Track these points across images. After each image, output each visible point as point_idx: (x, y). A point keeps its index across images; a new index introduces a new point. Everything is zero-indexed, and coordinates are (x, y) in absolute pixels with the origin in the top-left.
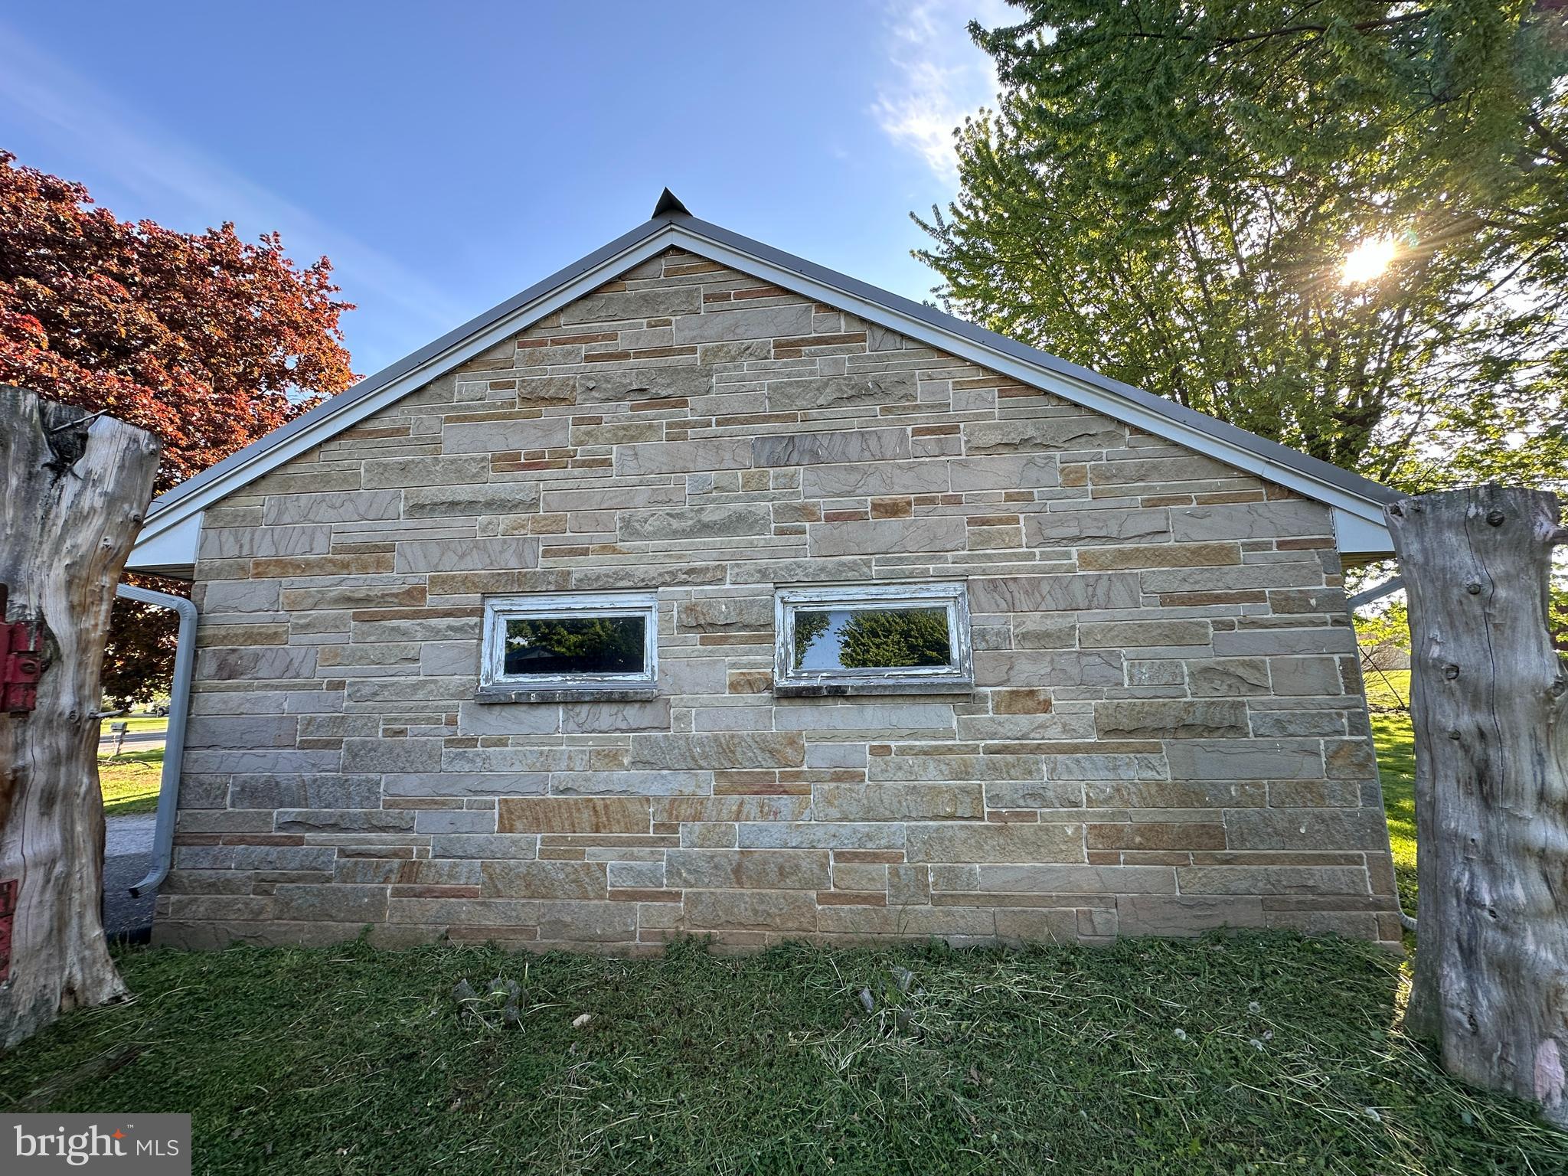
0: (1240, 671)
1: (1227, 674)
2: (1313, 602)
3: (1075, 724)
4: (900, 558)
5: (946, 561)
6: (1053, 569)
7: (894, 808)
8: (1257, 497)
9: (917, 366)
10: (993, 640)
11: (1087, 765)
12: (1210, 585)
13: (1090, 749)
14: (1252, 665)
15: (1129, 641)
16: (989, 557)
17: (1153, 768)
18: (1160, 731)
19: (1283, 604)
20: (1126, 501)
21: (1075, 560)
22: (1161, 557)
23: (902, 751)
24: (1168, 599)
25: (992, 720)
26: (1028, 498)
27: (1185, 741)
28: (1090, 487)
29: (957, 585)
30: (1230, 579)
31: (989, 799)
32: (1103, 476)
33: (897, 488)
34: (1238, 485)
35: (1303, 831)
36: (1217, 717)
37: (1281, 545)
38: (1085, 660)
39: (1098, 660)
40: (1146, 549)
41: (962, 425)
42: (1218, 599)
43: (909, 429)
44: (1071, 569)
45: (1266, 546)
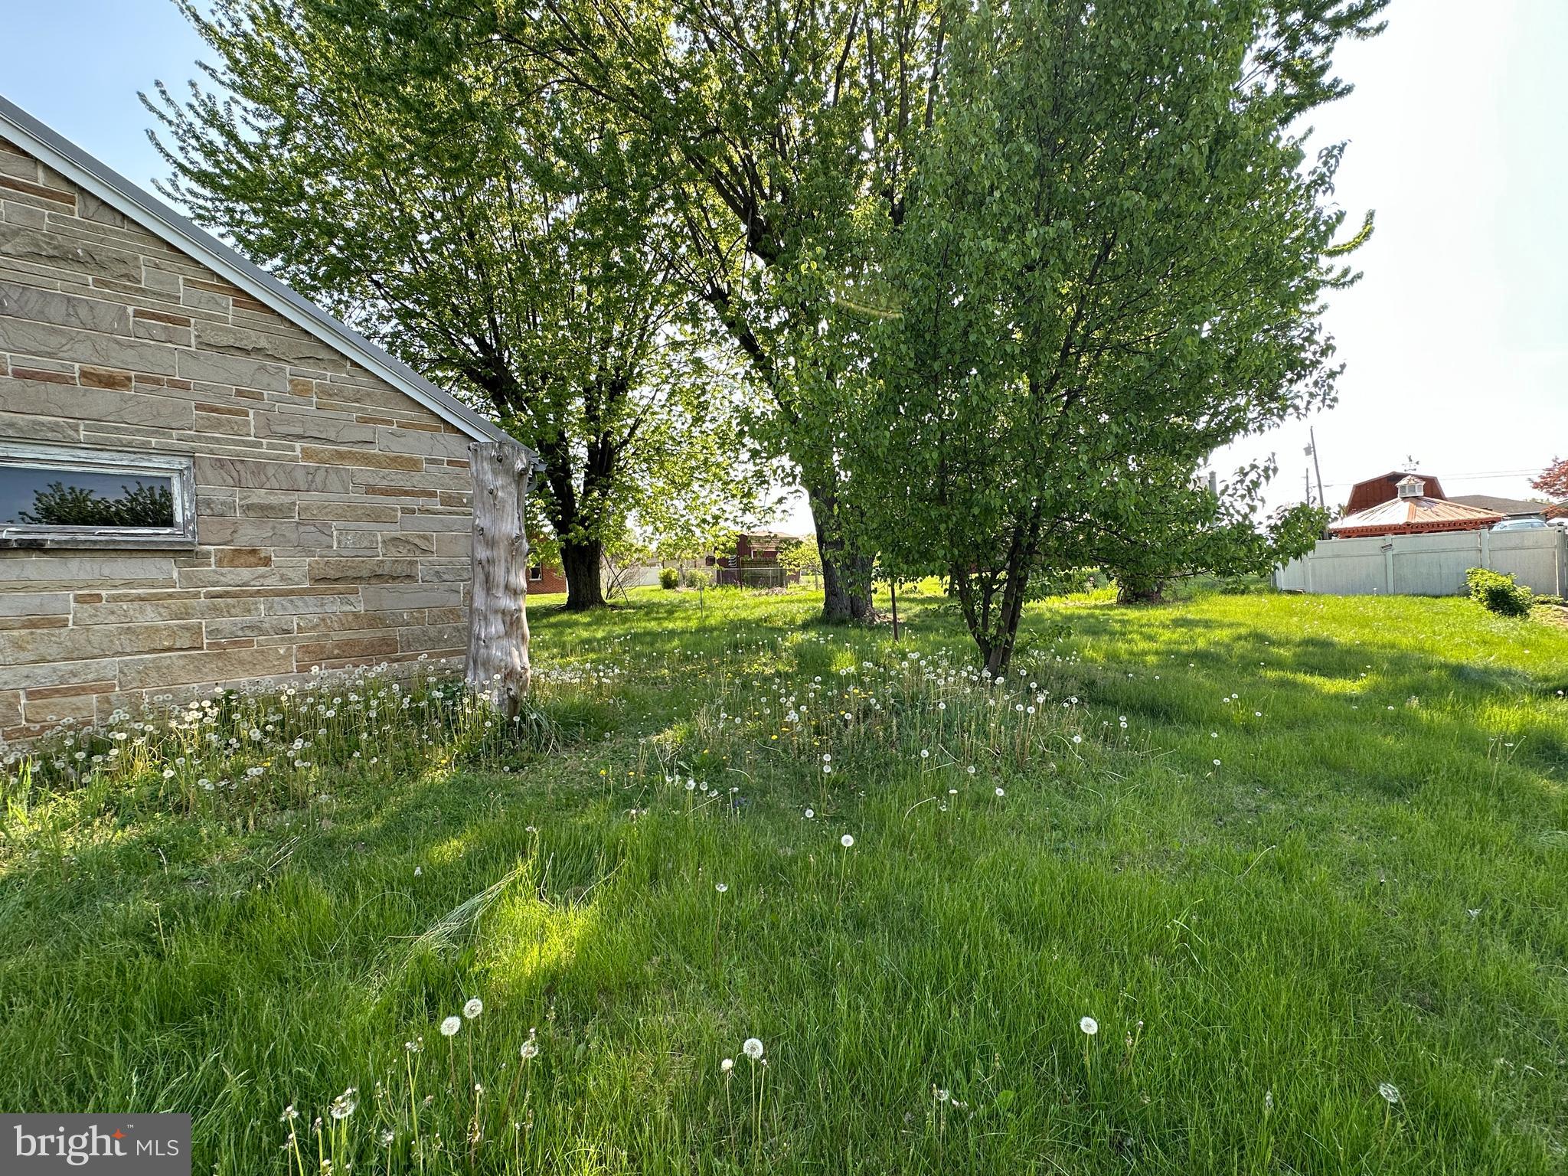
0: (417, 541)
1: (408, 542)
2: (465, 501)
3: (291, 574)
5: (170, 437)
6: (278, 457)
7: (105, 646)
8: (437, 429)
9: (144, 257)
10: (218, 508)
11: (300, 604)
12: (401, 483)
13: (302, 593)
14: (425, 538)
15: (339, 517)
16: (217, 441)
17: (352, 604)
18: (358, 579)
19: (447, 500)
20: (344, 415)
21: (298, 452)
22: (367, 459)
23: (115, 599)
24: (371, 490)
25: (215, 572)
26: (259, 397)
27: (375, 587)
28: (315, 399)
29: (183, 460)
30: (417, 481)
31: (210, 633)
32: (325, 392)
33: (113, 362)
34: (426, 420)
35: (445, 637)
36: (399, 569)
37: (449, 463)
38: (302, 529)
39: (313, 529)
40: (357, 452)
41: (193, 321)
42: (406, 493)
43: (130, 310)
44: (295, 459)
45: (441, 462)
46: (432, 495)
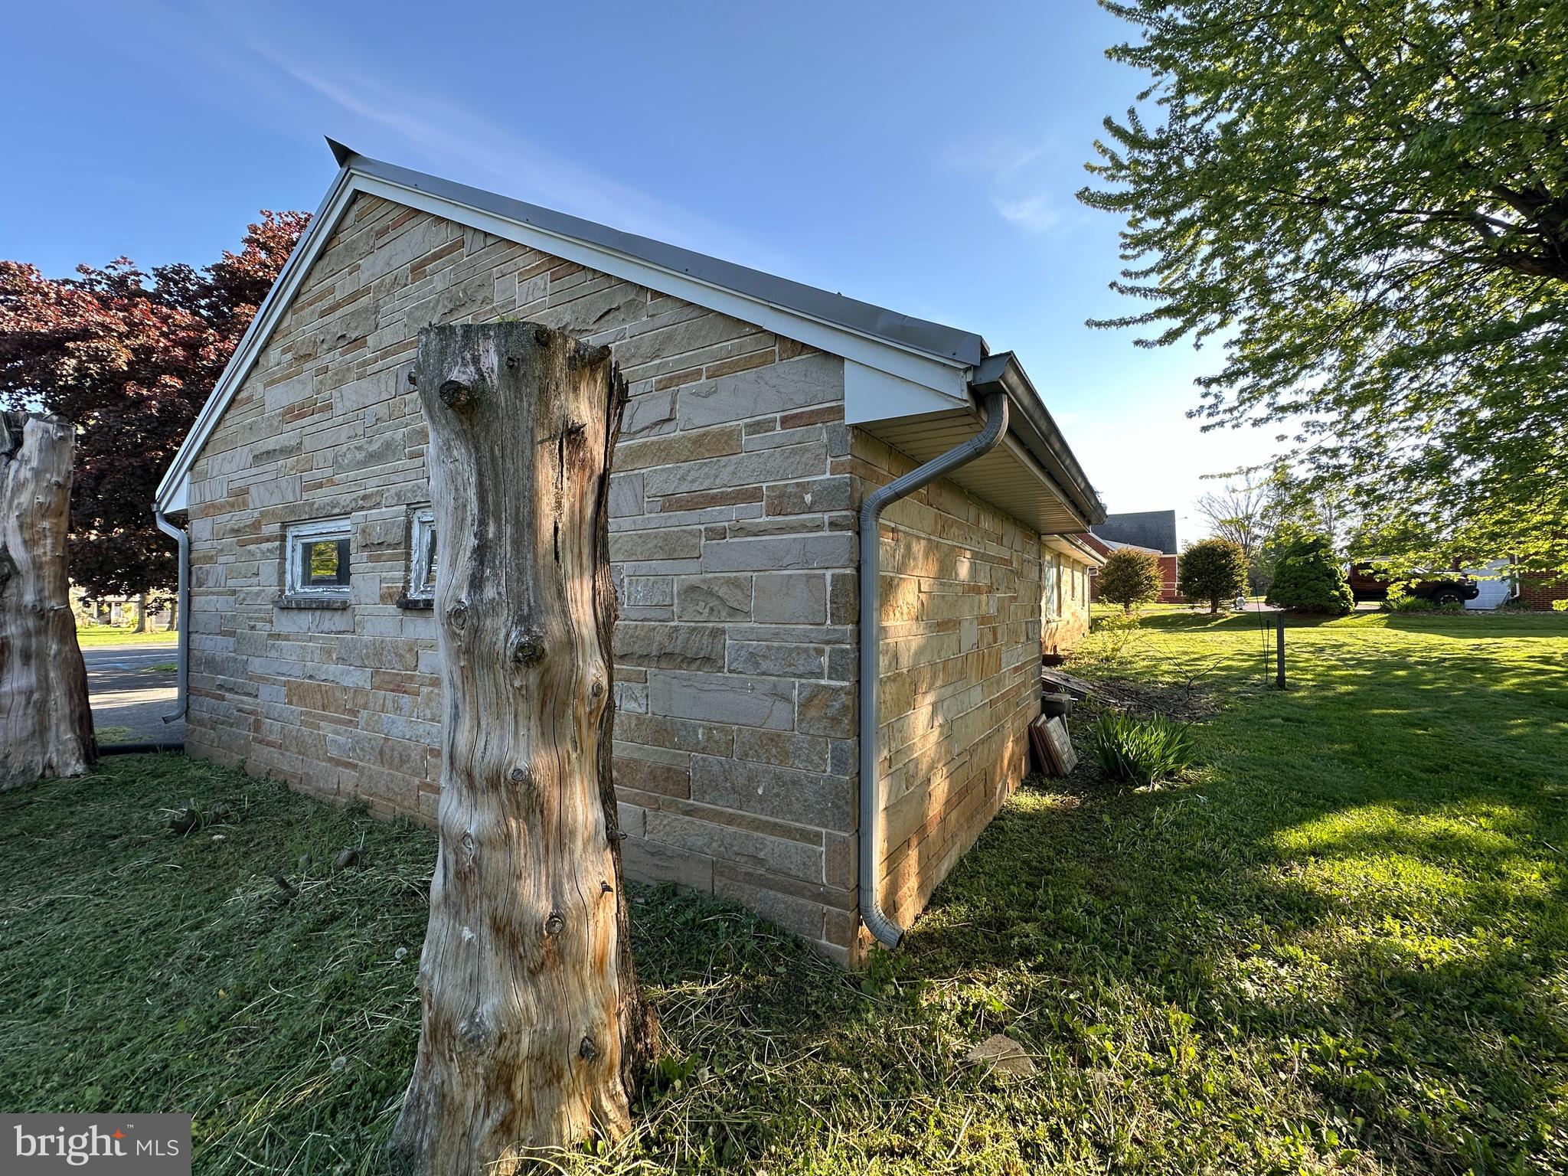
0: (723, 592)
1: (711, 594)
2: (808, 498)
8: (765, 360)
9: (493, 265)
14: (735, 583)
15: (629, 555)
17: (636, 700)
18: (646, 658)
19: (780, 504)
20: (641, 385)
22: (665, 451)
24: (671, 503)
27: (667, 673)
32: (624, 358)
34: (747, 346)
35: (760, 792)
36: (697, 645)
37: (786, 422)
40: (652, 443)
42: (714, 501)
45: (769, 426)
46: (754, 495)
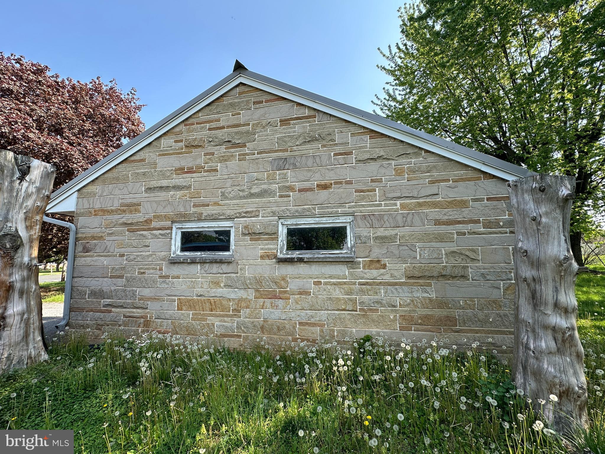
0: (467, 253)
1: (462, 254)
2: (501, 224)
3: (396, 274)
4: (327, 206)
5: (345, 208)
6: (389, 210)
7: (322, 306)
8: (479, 179)
9: (335, 128)
10: (363, 239)
11: (400, 291)
12: (456, 216)
13: (401, 284)
14: (473, 251)
15: (420, 240)
16: (363, 206)
17: (428, 293)
18: (431, 277)
19: (488, 225)
20: (421, 181)
21: (399, 206)
22: (435, 205)
23: (326, 284)
24: (438, 222)
25: (362, 271)
26: (380, 181)
27: (442, 282)
28: (406, 176)
29: (351, 217)
30: (466, 214)
31: (360, 303)
32: (412, 171)
33: (327, 178)
34: (470, 174)
35: (491, 320)
36: (456, 272)
37: (488, 199)
38: (401, 248)
39: (406, 248)
40: (429, 202)
41: (354, 151)
42: (459, 222)
43: (332, 154)
44: (397, 210)
45: (482, 200)
46: (477, 222)
